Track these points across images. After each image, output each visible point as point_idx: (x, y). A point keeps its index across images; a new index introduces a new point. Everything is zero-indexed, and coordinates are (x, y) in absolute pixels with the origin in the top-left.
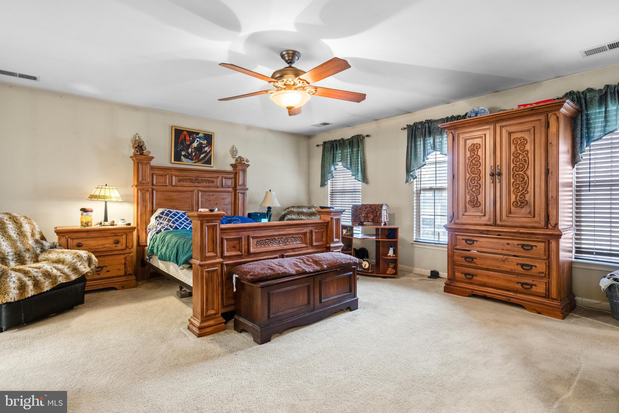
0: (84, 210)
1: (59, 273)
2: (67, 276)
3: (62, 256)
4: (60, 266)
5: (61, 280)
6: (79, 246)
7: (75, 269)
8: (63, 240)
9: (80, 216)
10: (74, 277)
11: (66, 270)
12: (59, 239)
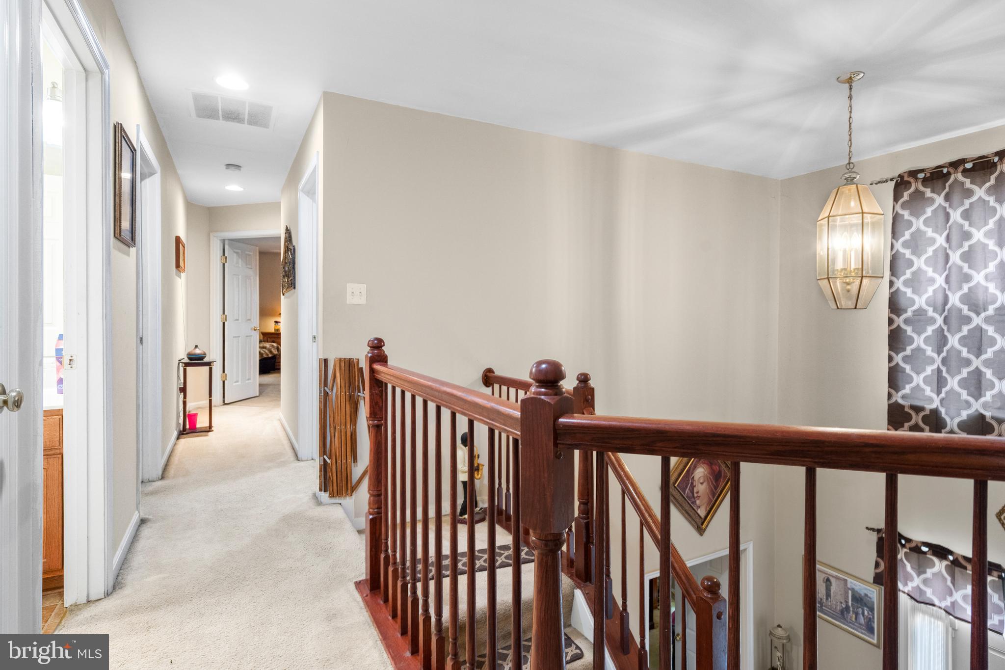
0: (276, 322)
1: (264, 353)
2: (267, 355)
3: (265, 345)
4: (264, 350)
5: (265, 356)
6: (273, 342)
7: (271, 352)
8: (266, 338)
9: (274, 326)
10: (270, 356)
11: (267, 351)
12: (263, 338)
